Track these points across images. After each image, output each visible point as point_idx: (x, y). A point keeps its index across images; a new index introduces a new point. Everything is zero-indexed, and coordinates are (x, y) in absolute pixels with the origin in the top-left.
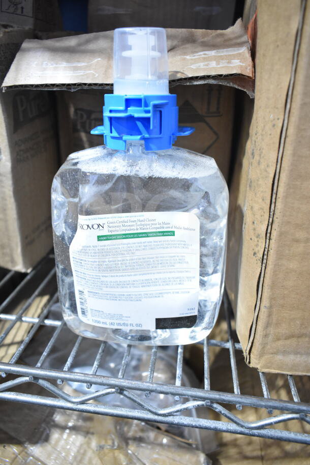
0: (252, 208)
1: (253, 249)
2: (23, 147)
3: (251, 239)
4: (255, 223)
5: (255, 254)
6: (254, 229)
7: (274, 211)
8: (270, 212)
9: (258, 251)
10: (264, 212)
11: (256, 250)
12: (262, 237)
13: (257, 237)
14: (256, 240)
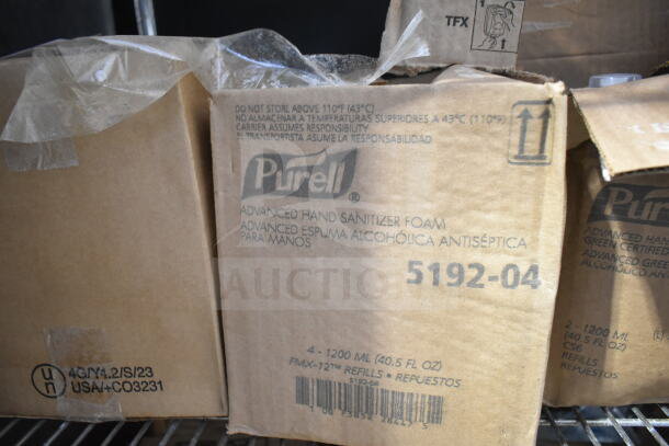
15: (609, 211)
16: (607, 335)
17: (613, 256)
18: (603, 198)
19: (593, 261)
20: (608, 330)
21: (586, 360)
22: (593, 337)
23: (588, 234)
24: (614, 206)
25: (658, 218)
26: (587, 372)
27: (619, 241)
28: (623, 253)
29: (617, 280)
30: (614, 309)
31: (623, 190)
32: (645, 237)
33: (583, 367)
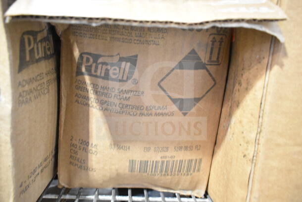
0: (241, 122)
1: (243, 153)
2: (27, 88)
3: (240, 145)
4: (244, 132)
5: (244, 156)
6: (244, 137)
7: (262, 123)
8: (258, 123)
9: (249, 154)
10: (253, 124)
11: (246, 153)
12: (252, 143)
13: (247, 143)
14: (245, 145)
15: (83, 70)
16: (88, 146)
17: (88, 97)
18: (80, 61)
19: (80, 100)
20: (88, 142)
21: (80, 161)
22: (82, 146)
23: (76, 84)
24: (86, 66)
25: (105, 75)
26: (81, 167)
27: (90, 88)
28: (92, 96)
29: (90, 112)
30: (90, 130)
31: (88, 56)
32: (100, 87)
33: (79, 164)
